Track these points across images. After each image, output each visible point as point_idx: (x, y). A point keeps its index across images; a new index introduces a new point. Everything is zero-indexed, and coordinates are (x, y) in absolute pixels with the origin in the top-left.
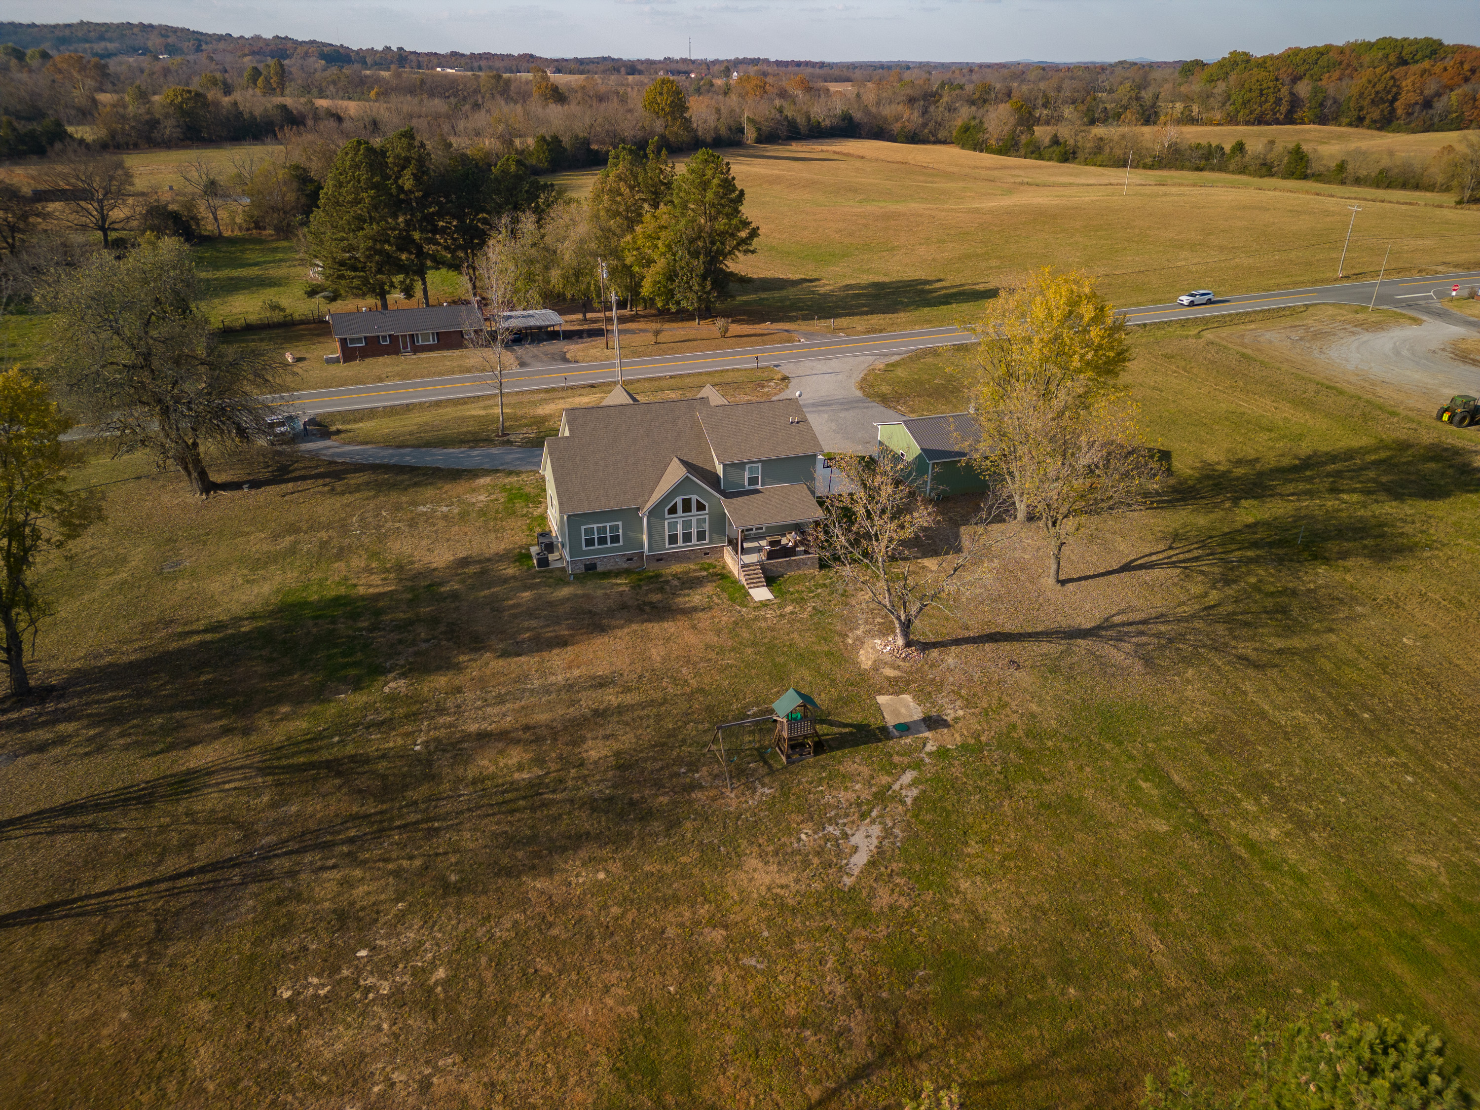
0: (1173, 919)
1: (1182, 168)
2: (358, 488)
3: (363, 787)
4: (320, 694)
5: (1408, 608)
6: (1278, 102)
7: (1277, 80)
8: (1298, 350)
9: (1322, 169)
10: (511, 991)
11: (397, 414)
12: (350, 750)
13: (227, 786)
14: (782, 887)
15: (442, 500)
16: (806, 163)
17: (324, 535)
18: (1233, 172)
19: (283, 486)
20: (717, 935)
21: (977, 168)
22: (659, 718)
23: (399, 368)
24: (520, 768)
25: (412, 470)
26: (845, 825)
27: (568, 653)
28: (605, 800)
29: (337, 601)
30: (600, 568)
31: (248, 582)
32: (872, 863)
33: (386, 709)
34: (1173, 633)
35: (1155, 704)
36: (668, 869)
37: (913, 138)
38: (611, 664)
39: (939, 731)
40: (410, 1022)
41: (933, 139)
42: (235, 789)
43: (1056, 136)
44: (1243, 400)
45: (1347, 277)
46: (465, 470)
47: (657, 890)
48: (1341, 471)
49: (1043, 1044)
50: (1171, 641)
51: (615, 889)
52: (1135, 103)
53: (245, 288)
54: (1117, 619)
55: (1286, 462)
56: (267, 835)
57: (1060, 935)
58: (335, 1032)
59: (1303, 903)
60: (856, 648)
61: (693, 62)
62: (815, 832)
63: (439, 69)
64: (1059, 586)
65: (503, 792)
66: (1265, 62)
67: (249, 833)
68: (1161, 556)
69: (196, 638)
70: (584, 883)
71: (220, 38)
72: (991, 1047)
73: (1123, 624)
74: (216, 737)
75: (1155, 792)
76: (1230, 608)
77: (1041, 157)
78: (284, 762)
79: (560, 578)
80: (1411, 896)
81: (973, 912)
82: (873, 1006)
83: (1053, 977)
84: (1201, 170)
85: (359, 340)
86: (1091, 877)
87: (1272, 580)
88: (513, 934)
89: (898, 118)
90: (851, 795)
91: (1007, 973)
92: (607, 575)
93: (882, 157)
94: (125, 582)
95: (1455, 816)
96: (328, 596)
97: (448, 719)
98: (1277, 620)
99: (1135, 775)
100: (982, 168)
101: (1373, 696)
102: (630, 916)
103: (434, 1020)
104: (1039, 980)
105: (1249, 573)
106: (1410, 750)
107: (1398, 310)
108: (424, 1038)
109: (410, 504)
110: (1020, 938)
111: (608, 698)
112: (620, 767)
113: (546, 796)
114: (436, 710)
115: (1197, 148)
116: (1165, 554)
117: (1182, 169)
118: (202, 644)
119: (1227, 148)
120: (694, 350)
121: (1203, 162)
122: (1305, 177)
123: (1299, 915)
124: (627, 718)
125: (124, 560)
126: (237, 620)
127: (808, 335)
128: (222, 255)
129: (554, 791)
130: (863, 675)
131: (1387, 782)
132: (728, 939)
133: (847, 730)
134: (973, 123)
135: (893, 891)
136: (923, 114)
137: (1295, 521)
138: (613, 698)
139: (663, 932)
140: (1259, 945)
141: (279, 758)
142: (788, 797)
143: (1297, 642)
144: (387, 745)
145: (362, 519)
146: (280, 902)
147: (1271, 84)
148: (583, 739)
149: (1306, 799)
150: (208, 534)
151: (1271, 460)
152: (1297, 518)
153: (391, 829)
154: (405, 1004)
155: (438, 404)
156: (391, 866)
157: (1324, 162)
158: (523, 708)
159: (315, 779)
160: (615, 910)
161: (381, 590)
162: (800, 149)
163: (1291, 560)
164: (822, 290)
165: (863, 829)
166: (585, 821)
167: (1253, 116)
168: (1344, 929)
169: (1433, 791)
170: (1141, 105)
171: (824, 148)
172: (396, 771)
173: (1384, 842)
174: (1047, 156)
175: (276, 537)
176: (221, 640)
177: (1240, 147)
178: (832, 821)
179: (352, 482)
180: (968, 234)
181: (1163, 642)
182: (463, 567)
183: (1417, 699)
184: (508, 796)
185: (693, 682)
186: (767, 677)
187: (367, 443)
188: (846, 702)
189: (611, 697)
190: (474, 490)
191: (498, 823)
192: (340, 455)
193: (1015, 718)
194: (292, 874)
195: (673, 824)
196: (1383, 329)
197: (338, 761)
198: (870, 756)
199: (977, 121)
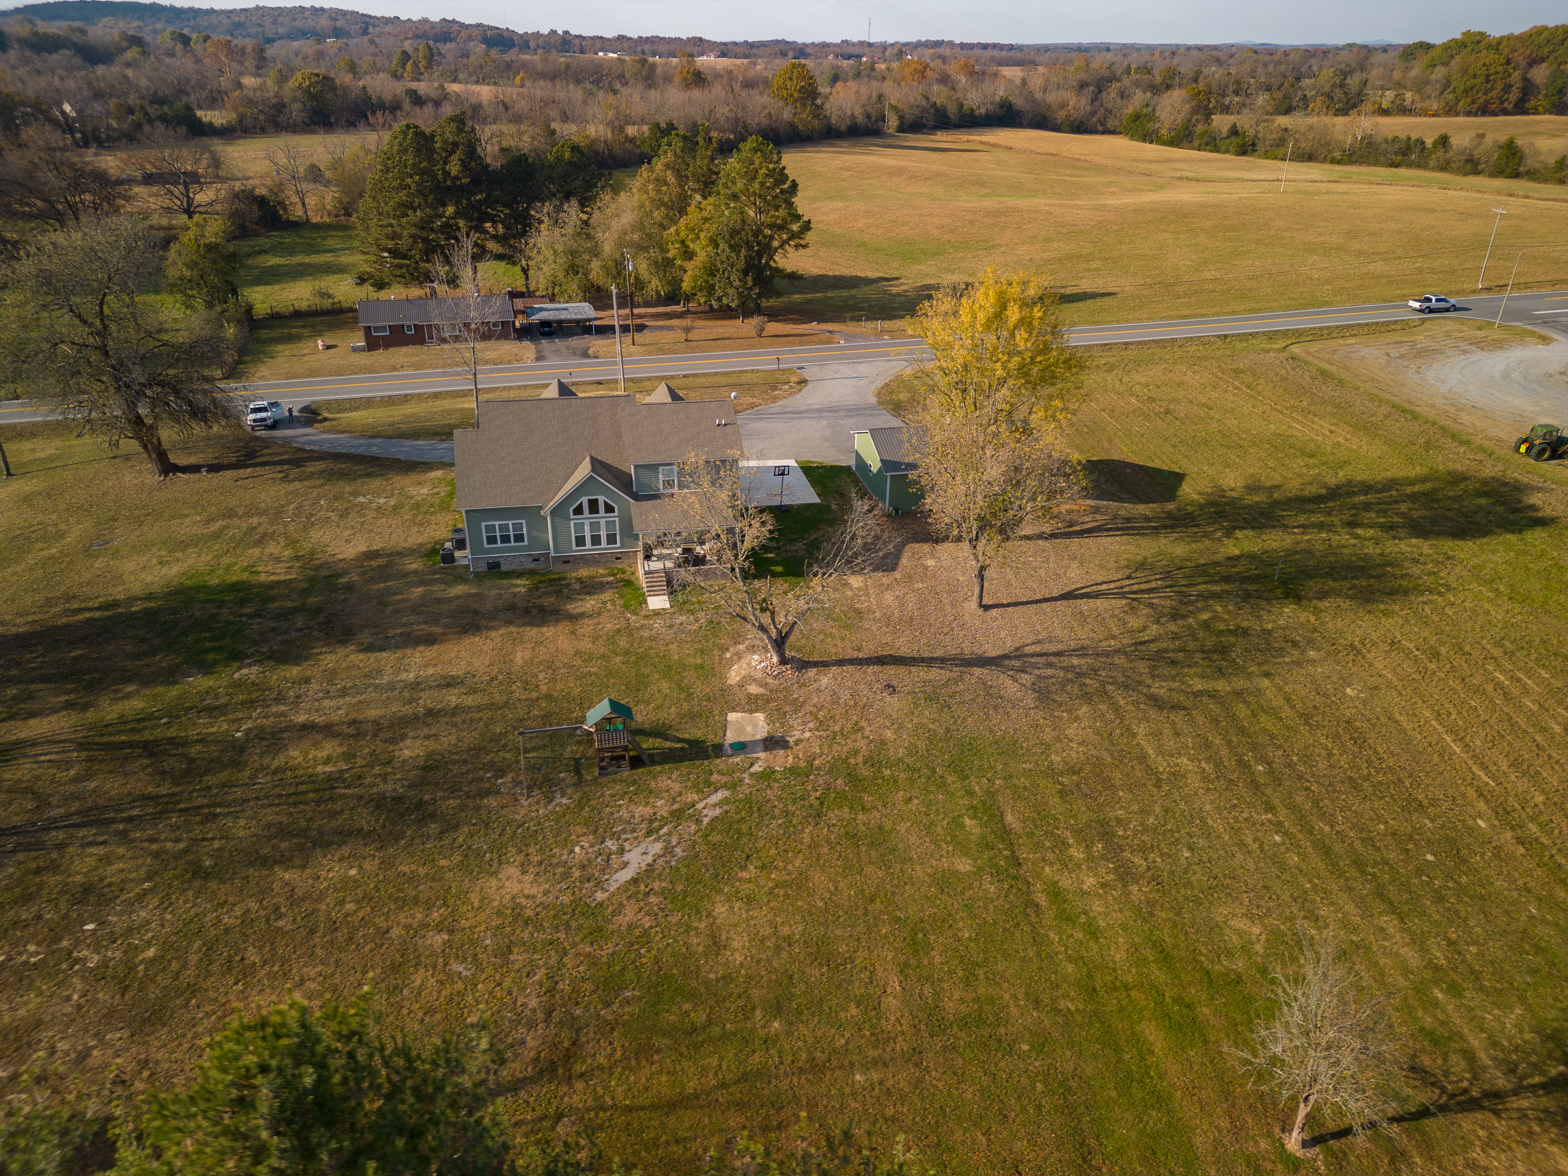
0: (926, 962)
1: (1376, 163)
2: (310, 477)
3: (167, 769)
4: (171, 676)
5: (1368, 656)
6: (1507, 88)
7: (1508, 62)
8: (1390, 369)
9: (1538, 166)
10: (209, 974)
11: (394, 404)
12: (172, 732)
13: (43, 758)
14: (528, 897)
15: (384, 491)
16: (944, 154)
17: (255, 521)
18: (1433, 169)
19: (241, 471)
20: (438, 940)
21: (1137, 161)
22: (491, 721)
23: (418, 359)
24: (328, 761)
25: (372, 460)
26: (626, 840)
27: (431, 652)
28: (394, 799)
29: (236, 587)
30: (504, 568)
31: (161, 563)
32: (635, 881)
33: (227, 694)
34: (1084, 668)
35: (1027, 740)
36: (422, 871)
37: (1078, 127)
38: (469, 664)
39: (775, 752)
40: (100, 996)
41: (1101, 128)
42: (50, 761)
43: (1235, 126)
44: (1299, 422)
45: (1489, 289)
46: (423, 463)
47: (402, 890)
48: (1371, 504)
49: (716, 1074)
50: (1079, 675)
51: (359, 886)
52: (1337, 91)
53: (310, 275)
54: (1028, 650)
55: (1312, 490)
56: (58, 807)
57: (794, 968)
58: (25, 998)
59: (1082, 958)
60: (731, 663)
61: (870, 45)
62: (592, 846)
63: (601, 54)
64: (981, 611)
65: (298, 784)
66: (1499, 44)
67: (42, 801)
68: (1112, 586)
69: (87, 615)
70: (332, 878)
71: (388, 21)
72: (660, 1073)
73: (1033, 655)
74: (55, 711)
75: (977, 831)
76: (1165, 645)
77: (1216, 150)
78: (105, 739)
79: (460, 577)
80: (1212, 962)
81: (713, 937)
82: (561, 1021)
83: (764, 1009)
84: (1397, 166)
85: (383, 329)
86: (861, 912)
87: (1226, 617)
88: (239, 921)
89: (1063, 106)
90: (648, 811)
91: (717, 1001)
92: (509, 575)
93: (1033, 148)
94: (53, 557)
95: (1310, 882)
96: (229, 581)
97: (283, 708)
98: (1210, 660)
99: (964, 811)
100: (1142, 161)
101: (1278, 747)
102: (361, 914)
103: (123, 995)
104: (747, 1012)
105: (1205, 609)
106: (1293, 808)
107: (1530, 328)
108: (105, 1011)
109: (351, 494)
110: (750, 968)
111: (449, 698)
112: (426, 768)
113: (338, 791)
114: (275, 699)
115: (1393, 141)
116: (1118, 584)
117: (1375, 165)
118: (88, 620)
119: (1429, 142)
120: (724, 348)
121: (1400, 158)
122: (1517, 175)
123: (1070, 968)
124: (458, 719)
125: (62, 535)
126: (133, 599)
127: (849, 337)
128: (301, 241)
129: (348, 787)
130: (725, 691)
131: (1249, 840)
132: (448, 944)
133: (679, 745)
134: (1145, 111)
135: (641, 910)
136: (1093, 101)
137: (1287, 556)
138: (454, 699)
139: (387, 932)
140: (1007, 996)
141: (102, 735)
142: (583, 808)
143: (1221, 686)
144: (211, 730)
145: (299, 507)
146: (38, 871)
147: (1500, 69)
148: (403, 737)
149: (1144, 850)
150: (148, 515)
151: (1294, 487)
152: (1291, 552)
153: (172, 812)
154: (103, 978)
155: (436, 396)
156: (155, 847)
157: (1542, 158)
158: (360, 702)
159: (126, 758)
160: (350, 907)
161: (282, 578)
162: (945, 139)
163: (1259, 598)
164: (895, 290)
165: (643, 845)
166: (365, 820)
167: (1476, 106)
168: (1115, 989)
169: (1299, 854)
170: (1346, 93)
171: (971, 138)
172: (206, 755)
173: (1211, 903)
174: (1223, 148)
175: (210, 520)
176: (109, 618)
177: (1444, 141)
178: (616, 836)
179: (309, 470)
180: (1081, 232)
181: (1070, 676)
182: (371, 559)
183: (1330, 755)
184: (303, 788)
185: (544, 688)
186: (623, 687)
187: (343, 432)
188: (693, 716)
189: (452, 698)
190: (420, 483)
191: (277, 814)
192: (311, 443)
193: (862, 743)
194: (61, 846)
195: (451, 827)
196: (1501, 348)
197: (156, 742)
198: (689, 773)
199: (1150, 109)
